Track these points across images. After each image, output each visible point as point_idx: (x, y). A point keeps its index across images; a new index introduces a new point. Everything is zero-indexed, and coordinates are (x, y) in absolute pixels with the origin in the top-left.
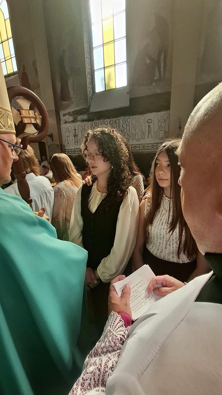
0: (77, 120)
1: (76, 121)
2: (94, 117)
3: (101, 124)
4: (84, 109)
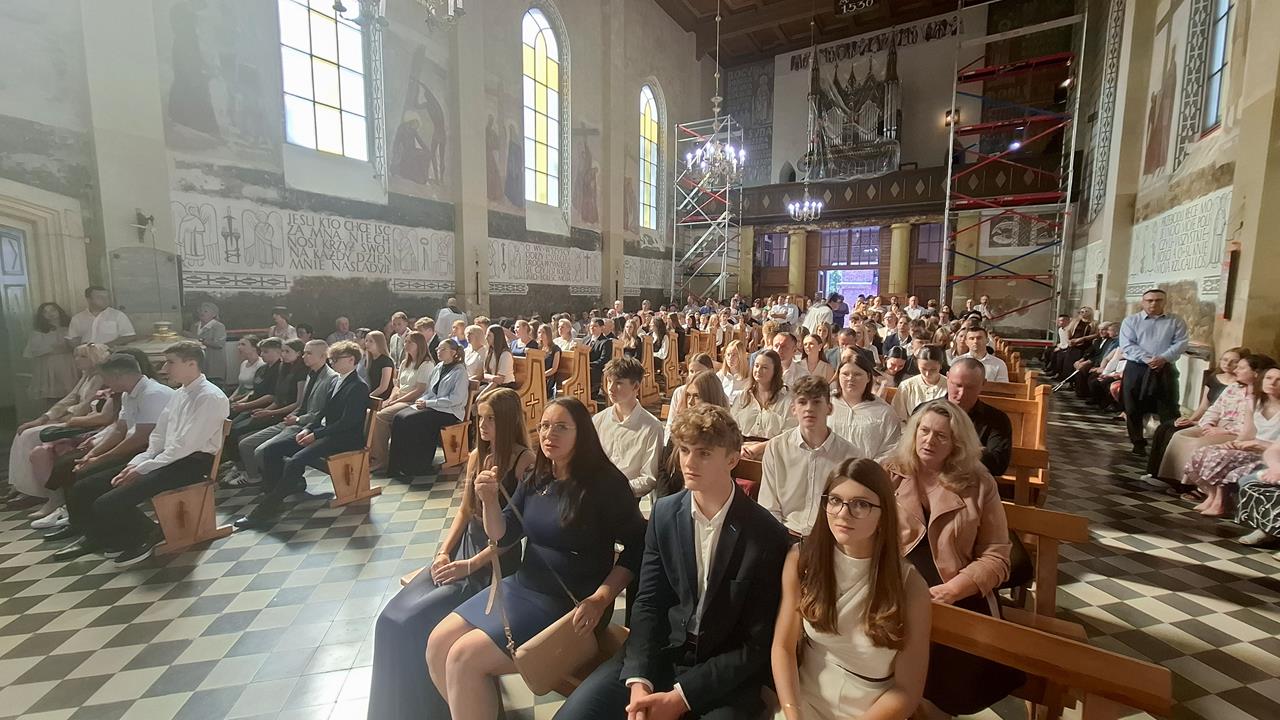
0: (241, 194)
1: (237, 195)
2: (300, 202)
3: (321, 222)
4: (267, 172)
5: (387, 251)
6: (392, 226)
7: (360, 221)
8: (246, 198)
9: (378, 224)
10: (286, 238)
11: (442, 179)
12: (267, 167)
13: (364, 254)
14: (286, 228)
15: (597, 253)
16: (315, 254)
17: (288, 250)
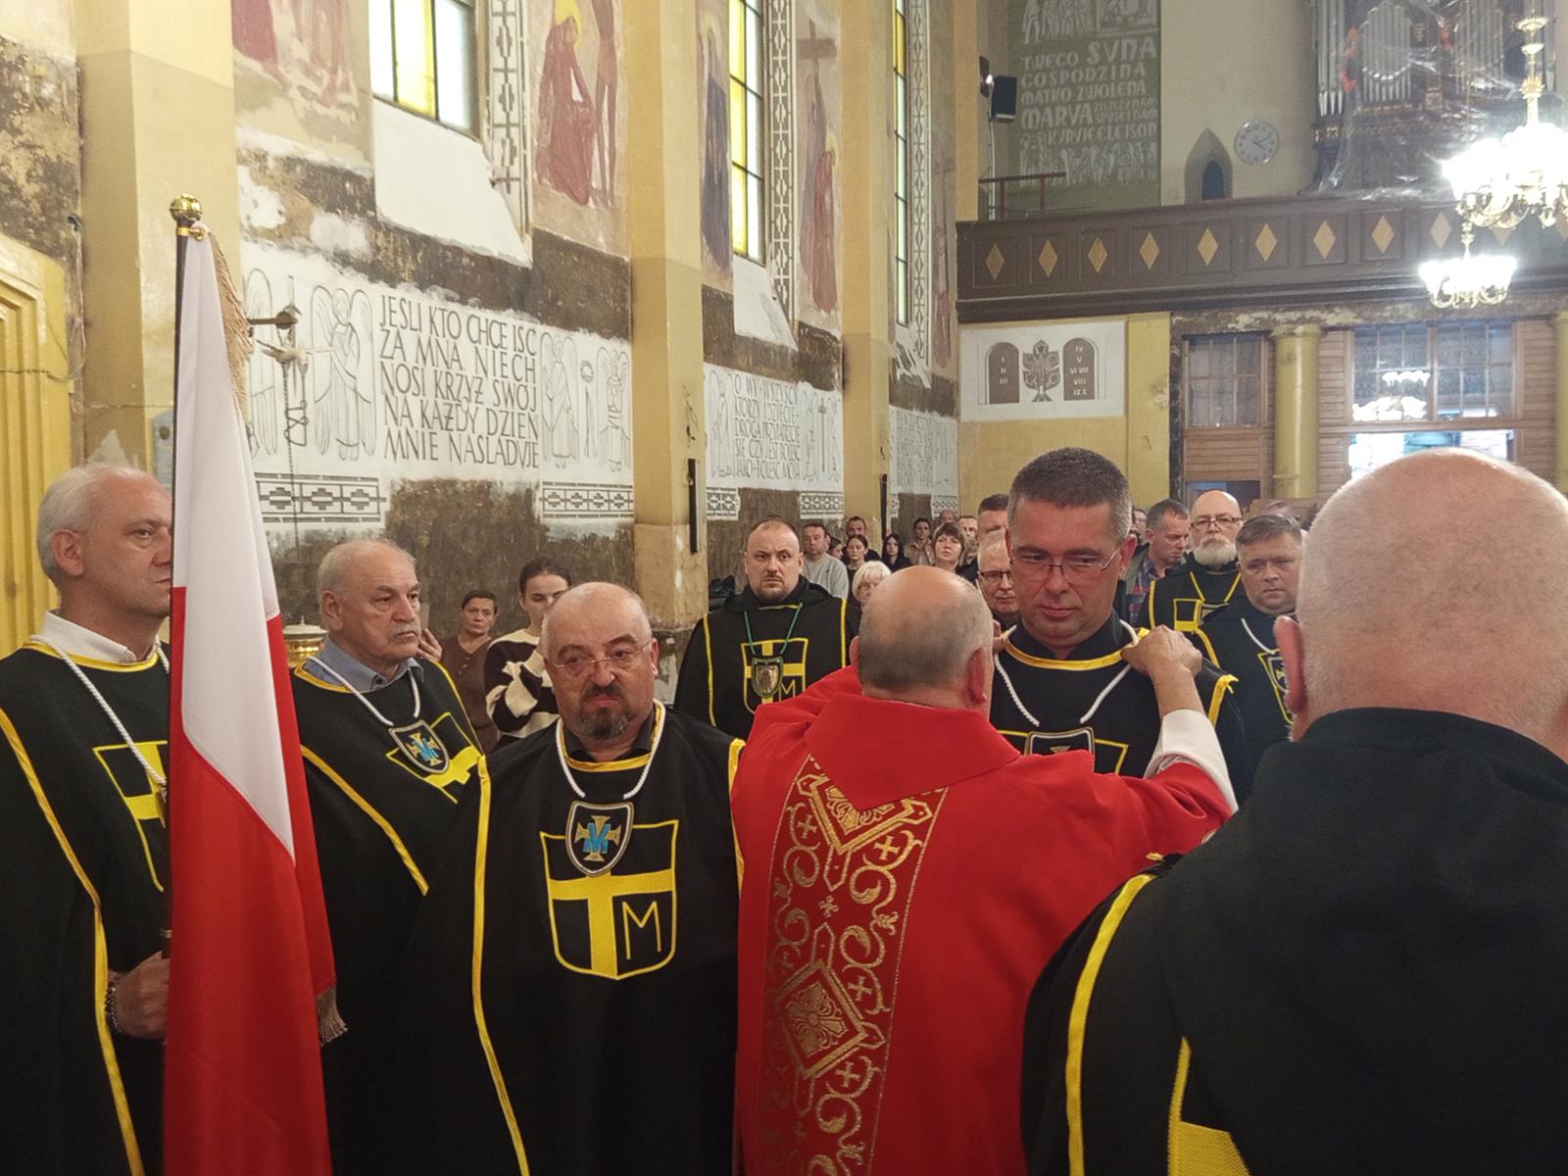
0: (308, 239)
1: (302, 240)
2: (399, 260)
3: (432, 321)
4: (349, 176)
5: (531, 404)
6: (541, 328)
7: (488, 315)
8: (317, 250)
9: (518, 323)
10: (378, 367)
11: (612, 188)
12: (345, 158)
13: (496, 409)
14: (379, 336)
15: (836, 395)
16: (423, 415)
17: (381, 399)
